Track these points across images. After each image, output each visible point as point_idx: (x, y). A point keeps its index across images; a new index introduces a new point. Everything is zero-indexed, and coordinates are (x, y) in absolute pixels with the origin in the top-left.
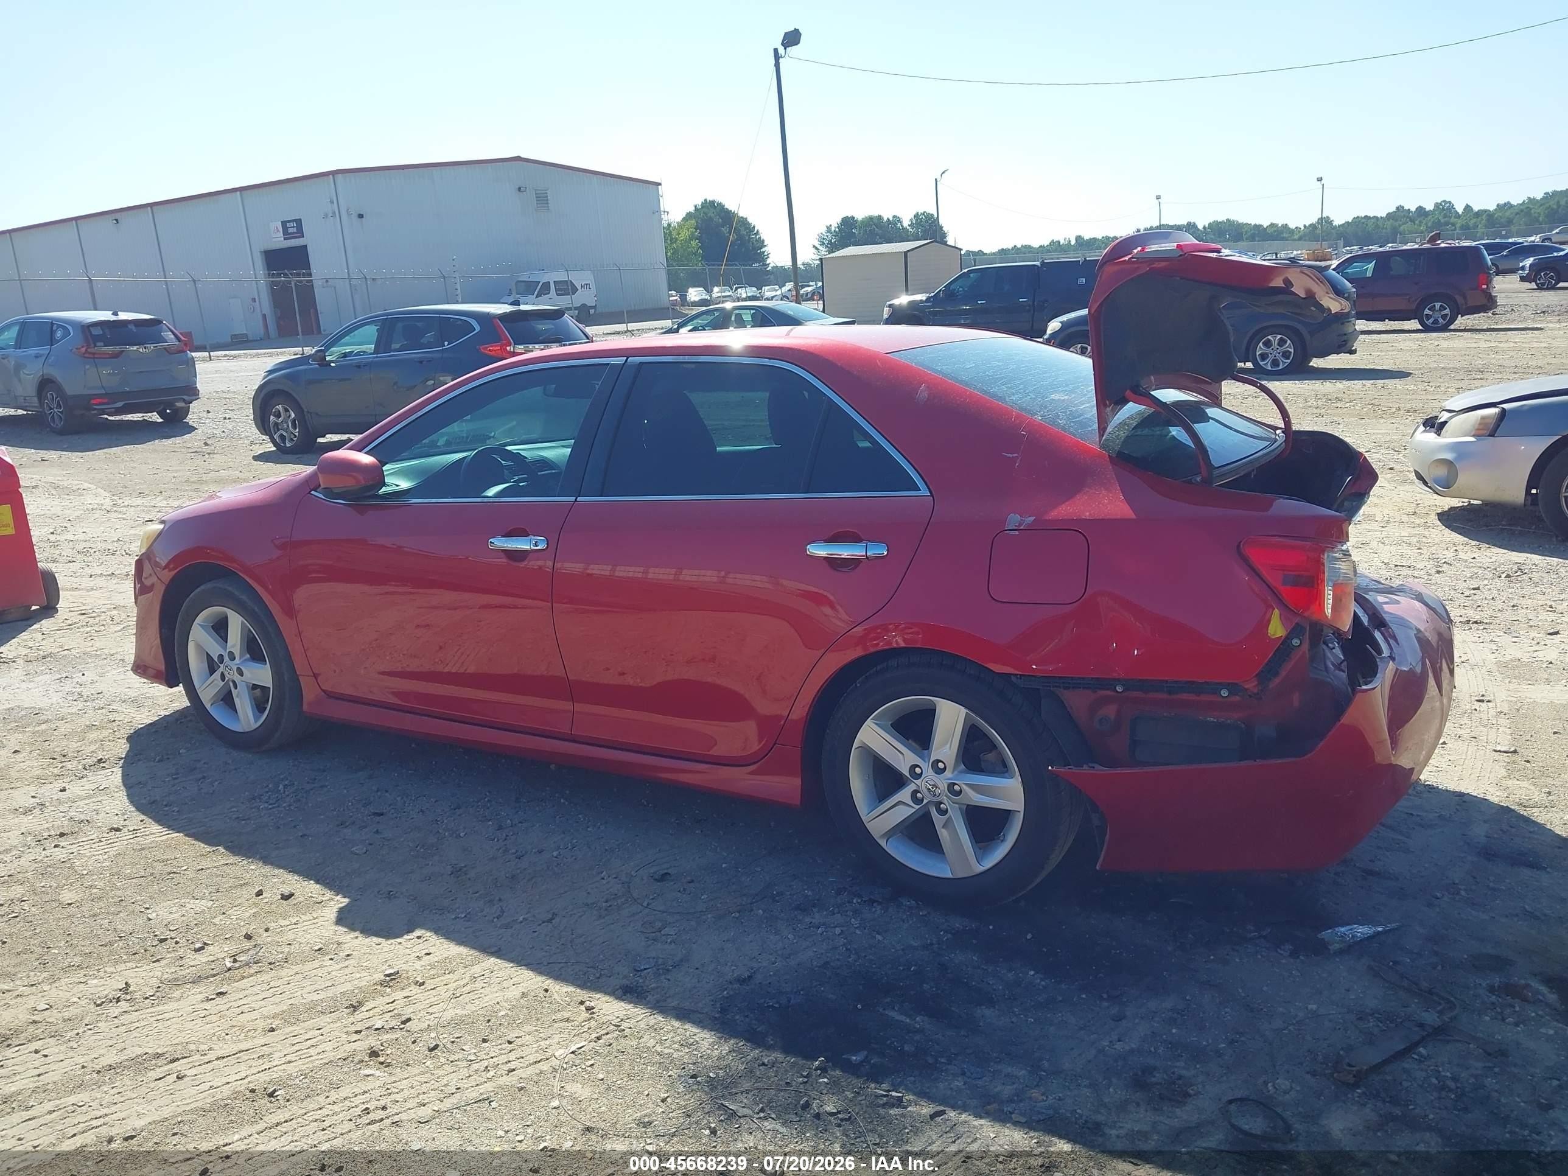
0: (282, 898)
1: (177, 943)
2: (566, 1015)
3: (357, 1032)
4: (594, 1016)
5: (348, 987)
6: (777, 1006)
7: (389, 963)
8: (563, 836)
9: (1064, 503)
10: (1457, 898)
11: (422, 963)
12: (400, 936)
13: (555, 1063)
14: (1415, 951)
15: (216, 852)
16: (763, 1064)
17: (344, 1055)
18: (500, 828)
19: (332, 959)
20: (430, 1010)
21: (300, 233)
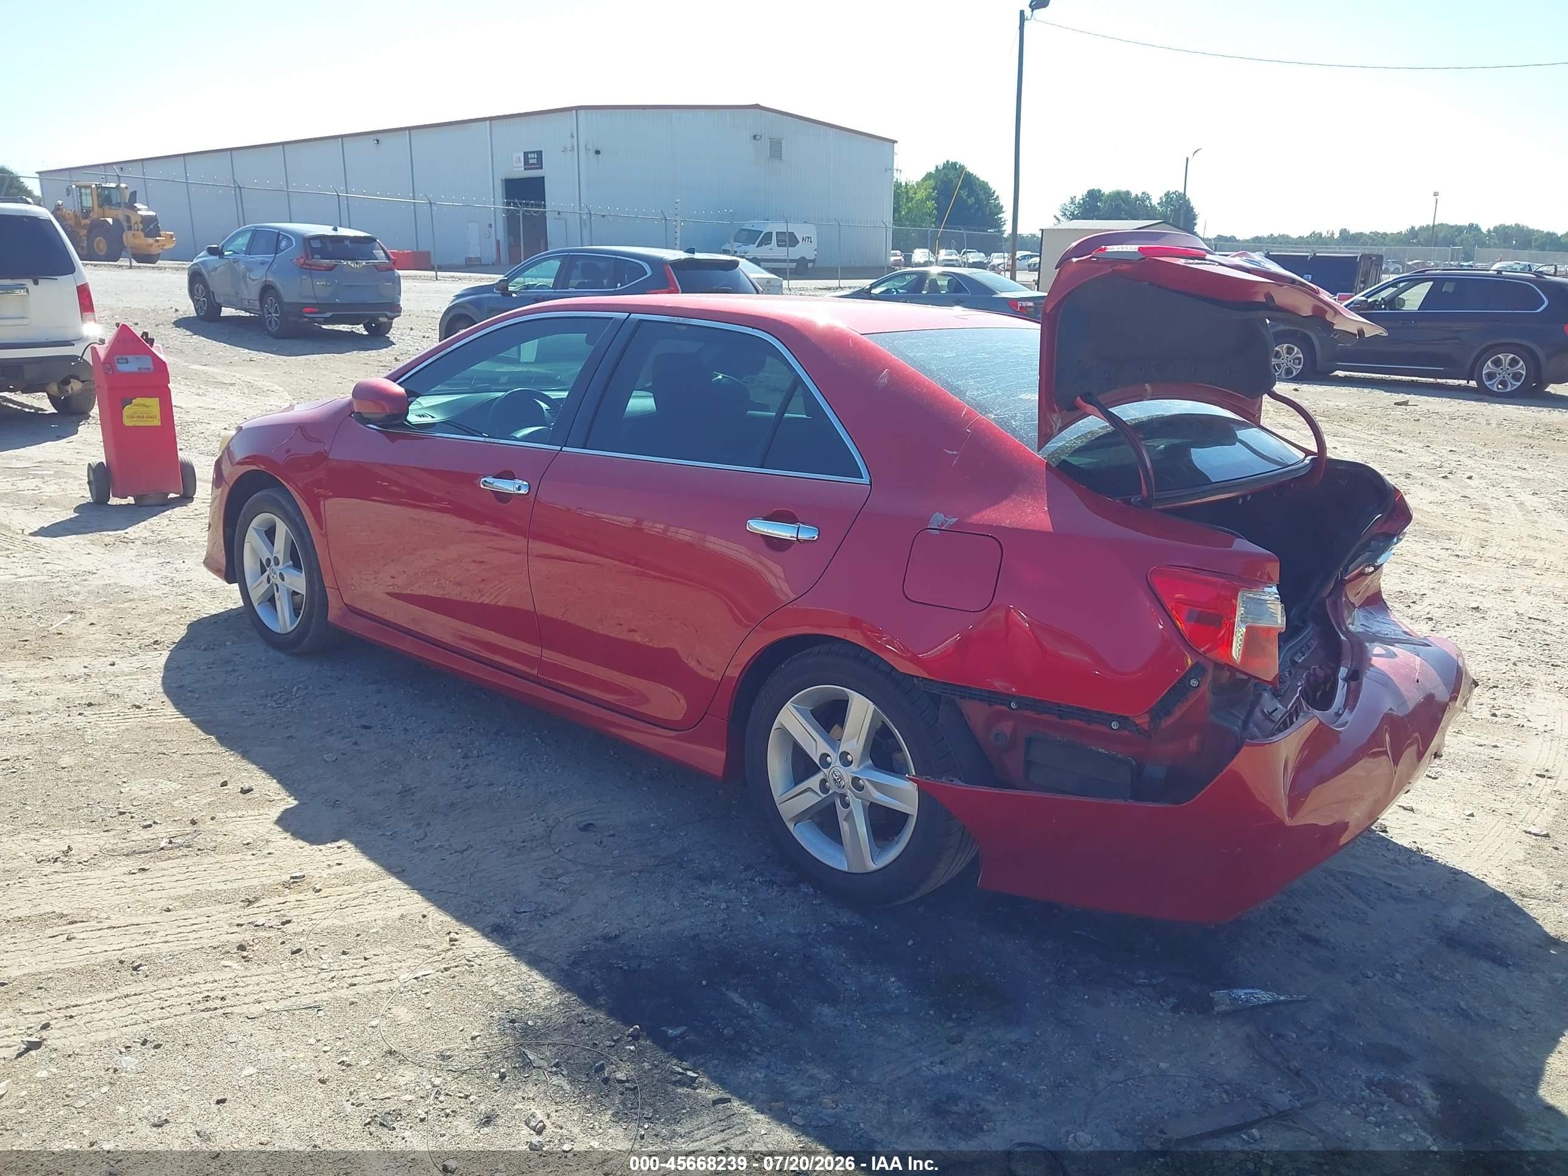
0: (241, 792)
1: (132, 817)
2: (429, 942)
3: (238, 925)
4: (454, 948)
5: (255, 882)
6: (626, 968)
7: (302, 867)
8: (518, 773)
9: (989, 507)
10: (1389, 980)
11: (330, 871)
12: (324, 843)
13: (396, 984)
14: (1308, 1028)
15: (208, 741)
16: (583, 1022)
17: (216, 944)
18: (466, 757)
19: (253, 855)
20: (313, 917)
21: (539, 165)
